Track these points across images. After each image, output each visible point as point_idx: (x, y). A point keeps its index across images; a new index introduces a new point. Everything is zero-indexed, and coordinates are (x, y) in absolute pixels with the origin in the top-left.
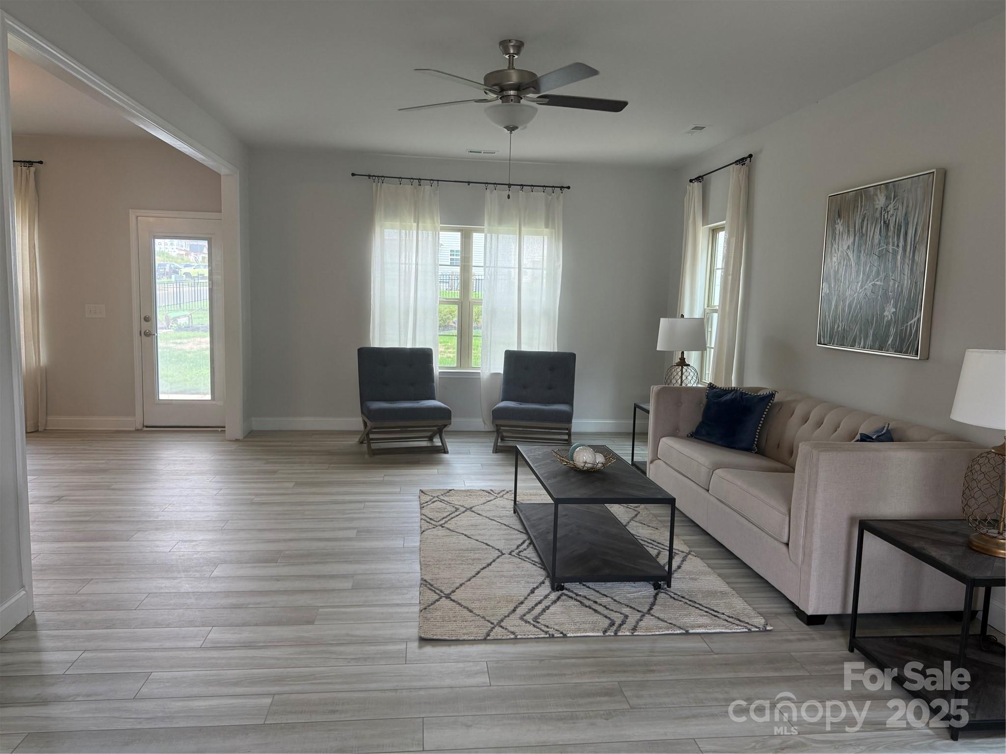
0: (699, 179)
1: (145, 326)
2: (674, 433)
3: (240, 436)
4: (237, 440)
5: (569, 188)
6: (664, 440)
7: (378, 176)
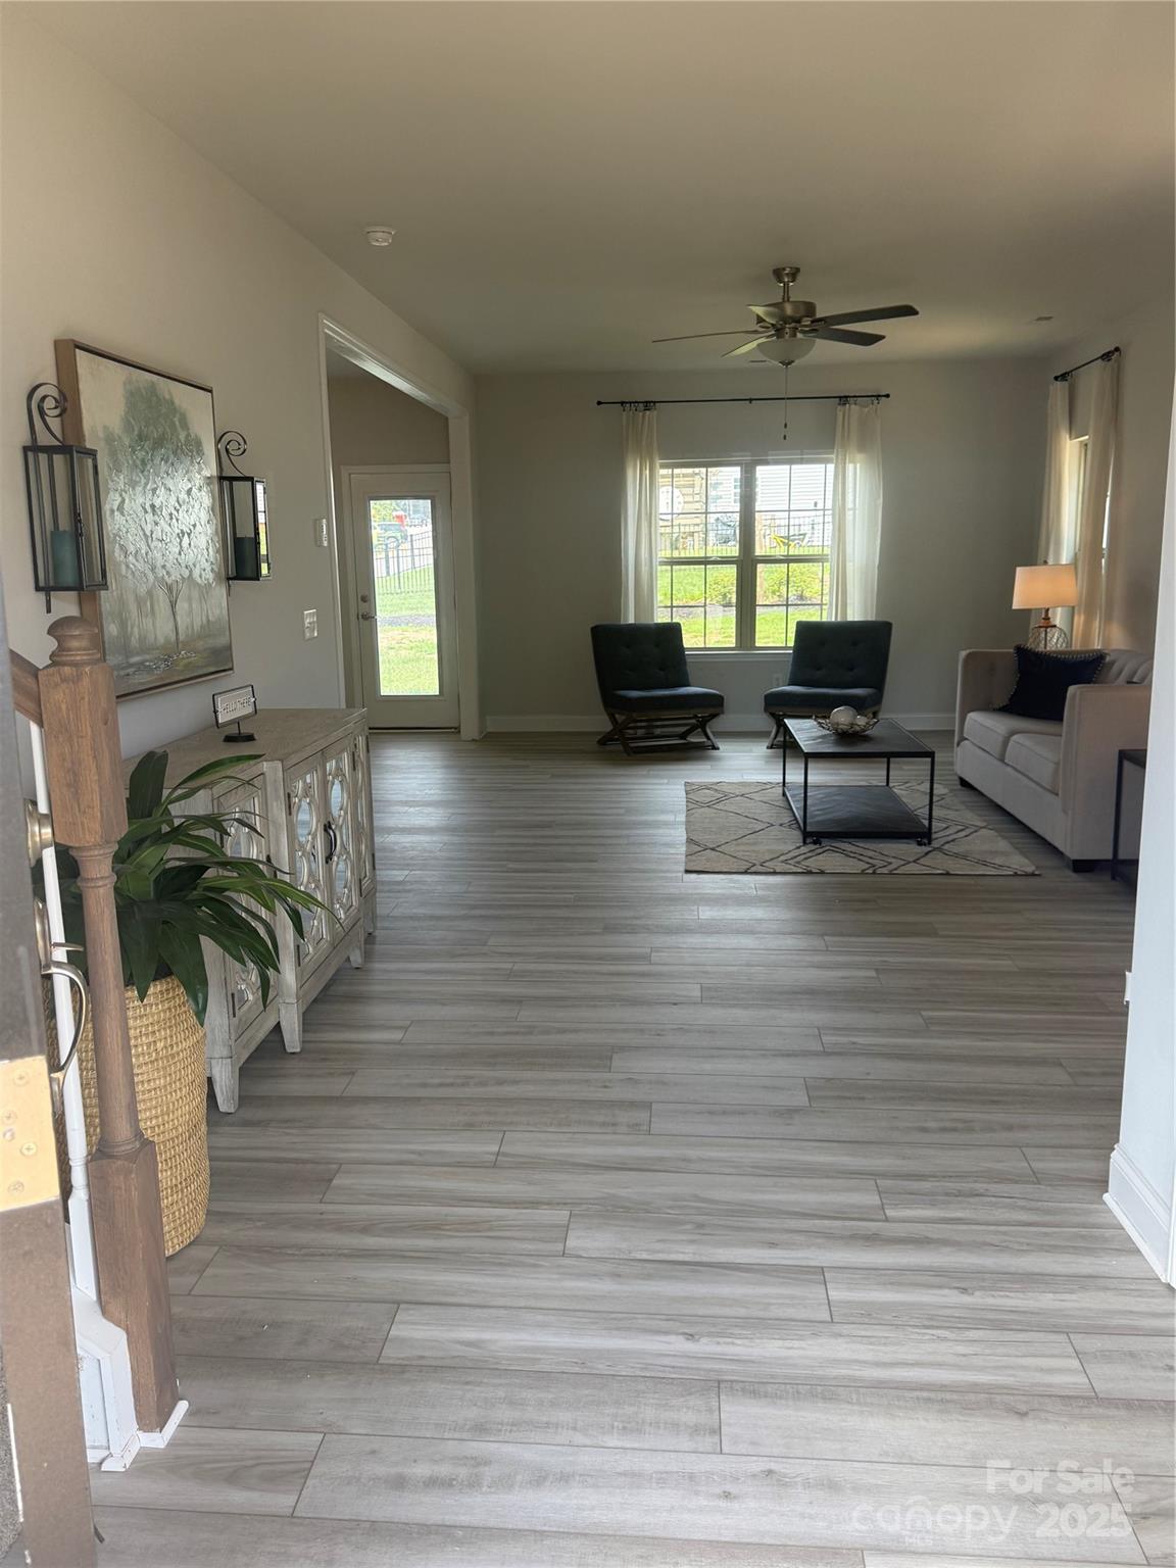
0: (1063, 377)
1: (363, 607)
2: (987, 707)
3: (476, 736)
4: (473, 740)
5: (888, 396)
6: (972, 716)
7: (630, 403)
